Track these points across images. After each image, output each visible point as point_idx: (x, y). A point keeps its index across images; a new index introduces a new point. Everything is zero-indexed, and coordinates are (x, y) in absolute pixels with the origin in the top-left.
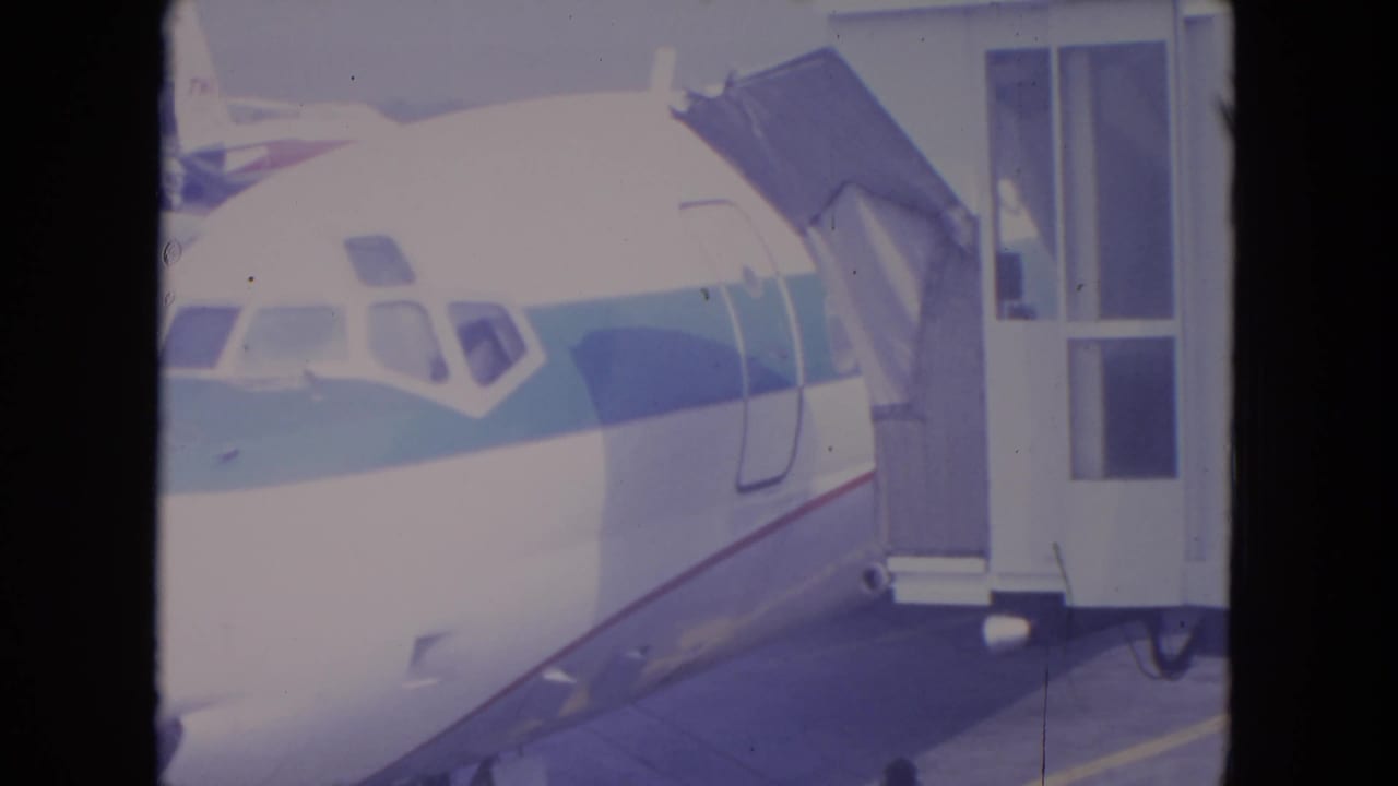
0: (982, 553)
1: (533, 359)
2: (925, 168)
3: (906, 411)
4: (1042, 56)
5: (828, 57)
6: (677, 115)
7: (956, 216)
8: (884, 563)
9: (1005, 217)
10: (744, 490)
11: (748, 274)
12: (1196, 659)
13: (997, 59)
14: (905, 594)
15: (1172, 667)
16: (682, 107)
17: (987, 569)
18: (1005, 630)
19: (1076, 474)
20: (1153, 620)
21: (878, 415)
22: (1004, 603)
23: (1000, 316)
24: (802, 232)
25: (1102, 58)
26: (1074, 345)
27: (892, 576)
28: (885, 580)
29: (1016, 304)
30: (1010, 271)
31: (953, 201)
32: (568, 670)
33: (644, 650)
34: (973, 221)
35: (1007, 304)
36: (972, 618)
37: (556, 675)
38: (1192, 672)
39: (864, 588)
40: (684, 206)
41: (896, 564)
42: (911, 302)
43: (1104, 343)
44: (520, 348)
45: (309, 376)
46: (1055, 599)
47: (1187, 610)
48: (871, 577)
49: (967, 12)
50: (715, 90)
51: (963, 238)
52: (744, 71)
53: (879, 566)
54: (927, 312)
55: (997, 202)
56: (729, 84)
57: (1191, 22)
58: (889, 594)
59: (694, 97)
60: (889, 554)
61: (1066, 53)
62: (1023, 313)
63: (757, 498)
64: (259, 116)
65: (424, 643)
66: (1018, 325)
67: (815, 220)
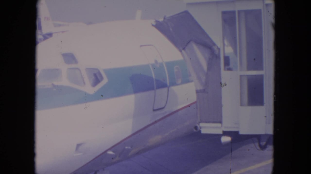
0: (221, 122)
1: (105, 81)
2: (208, 37)
3: (204, 91)
4: (234, 12)
5: (186, 12)
6: (153, 25)
7: (215, 48)
8: (199, 124)
9: (226, 48)
10: (154, 110)
11: (156, 61)
12: (268, 146)
13: (224, 13)
14: (203, 131)
15: (263, 148)
16: (154, 24)
17: (222, 125)
18: (226, 139)
19: (242, 105)
20: (258, 137)
21: (197, 92)
22: (226, 133)
23: (225, 69)
24: (181, 51)
25: (247, 13)
26: (241, 76)
27: (201, 128)
28: (199, 128)
29: (228, 67)
30: (227, 60)
31: (214, 44)
32: (113, 152)
33: (132, 147)
34: (219, 49)
35: (226, 67)
36: (218, 136)
37: (110, 152)
38: (267, 149)
39: (195, 130)
40: (141, 46)
41: (201, 125)
42: (205, 67)
43: (248, 76)
44: (102, 78)
45: (53, 84)
46: (237, 133)
47: (266, 135)
48: (196, 128)
49: (217, 3)
50: (161, 20)
51: (217, 52)
52: (168, 16)
53: (197, 125)
54: (209, 69)
55: (224, 45)
56: (165, 18)
57: (267, 5)
58: (200, 131)
59: (157, 21)
60: (200, 122)
61: (239, 12)
62: (230, 69)
63: (158, 112)
64: (60, 25)
65: (78, 145)
66: (229, 72)
67: (184, 49)
